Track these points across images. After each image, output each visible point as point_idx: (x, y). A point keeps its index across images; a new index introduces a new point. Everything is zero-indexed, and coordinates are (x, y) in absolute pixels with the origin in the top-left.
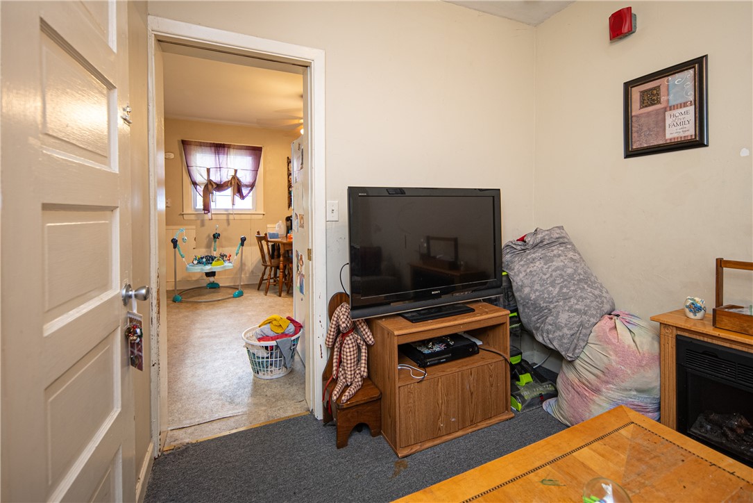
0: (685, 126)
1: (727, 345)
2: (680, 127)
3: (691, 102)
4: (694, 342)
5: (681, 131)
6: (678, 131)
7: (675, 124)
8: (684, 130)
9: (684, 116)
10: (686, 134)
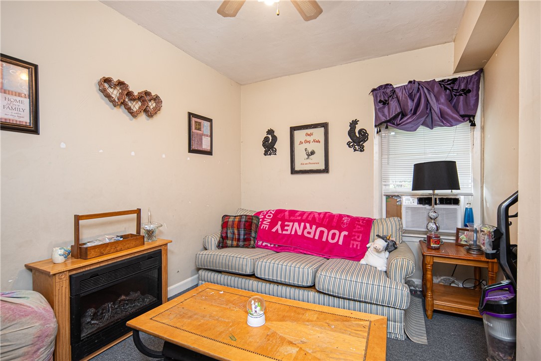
0: (20, 113)
1: (98, 266)
2: (16, 112)
3: (25, 95)
4: (85, 273)
5: (16, 115)
6: (13, 114)
7: (11, 108)
8: (19, 115)
9: (18, 104)
10: (21, 119)
